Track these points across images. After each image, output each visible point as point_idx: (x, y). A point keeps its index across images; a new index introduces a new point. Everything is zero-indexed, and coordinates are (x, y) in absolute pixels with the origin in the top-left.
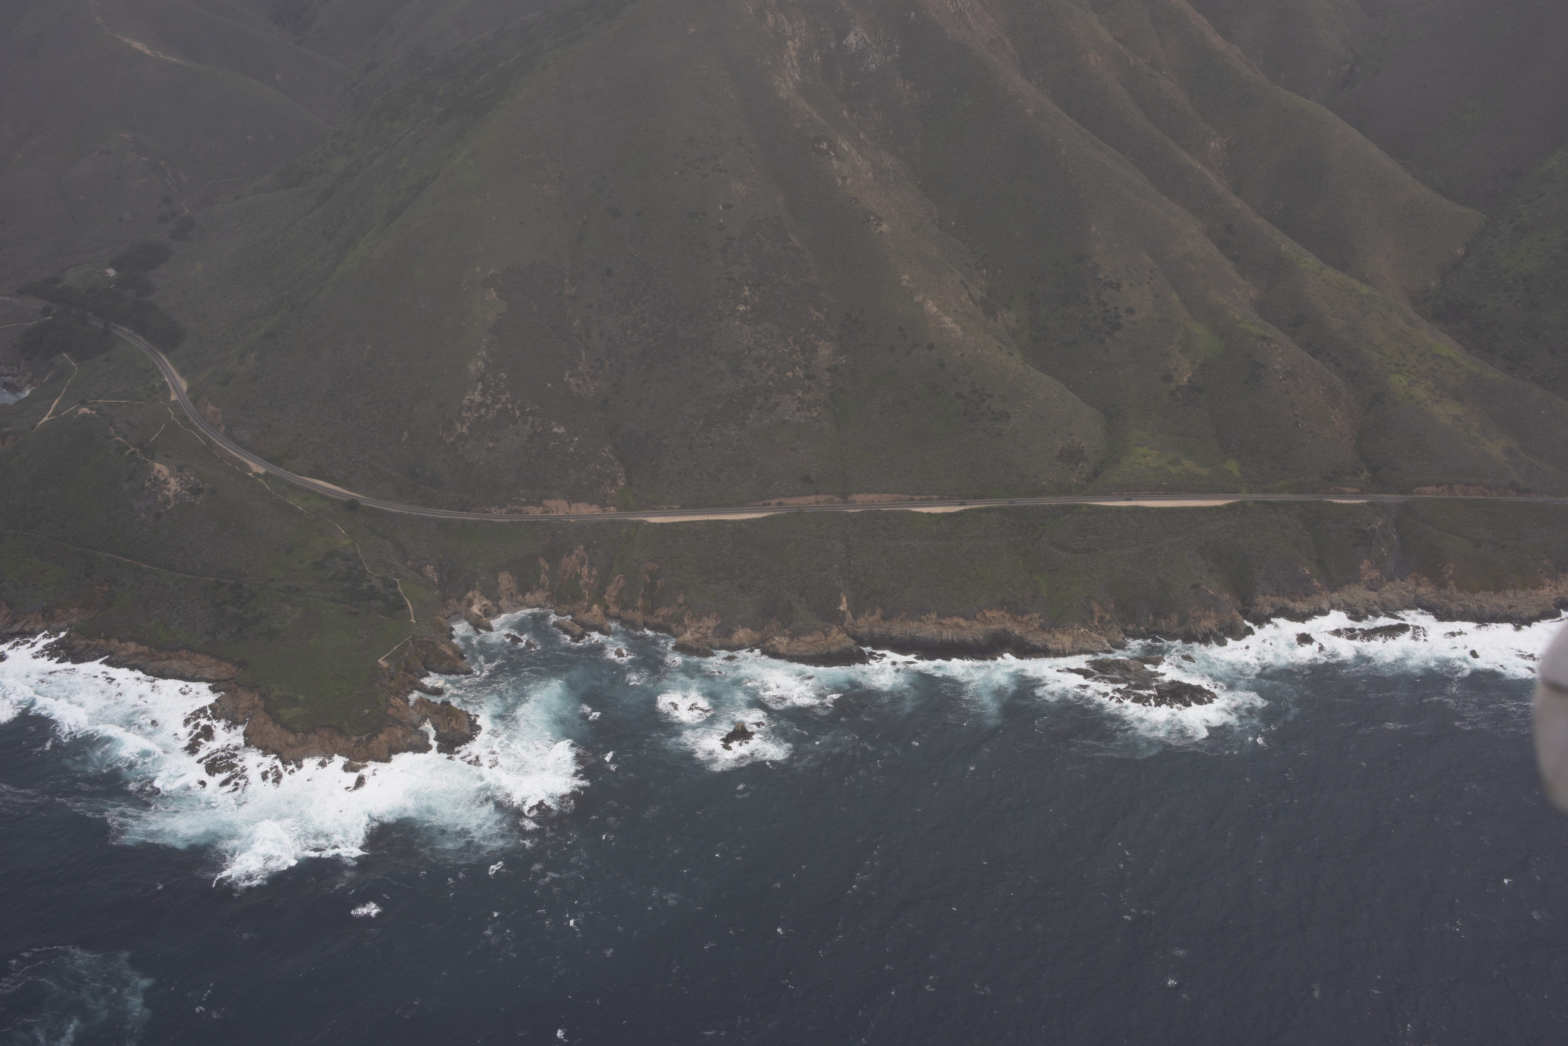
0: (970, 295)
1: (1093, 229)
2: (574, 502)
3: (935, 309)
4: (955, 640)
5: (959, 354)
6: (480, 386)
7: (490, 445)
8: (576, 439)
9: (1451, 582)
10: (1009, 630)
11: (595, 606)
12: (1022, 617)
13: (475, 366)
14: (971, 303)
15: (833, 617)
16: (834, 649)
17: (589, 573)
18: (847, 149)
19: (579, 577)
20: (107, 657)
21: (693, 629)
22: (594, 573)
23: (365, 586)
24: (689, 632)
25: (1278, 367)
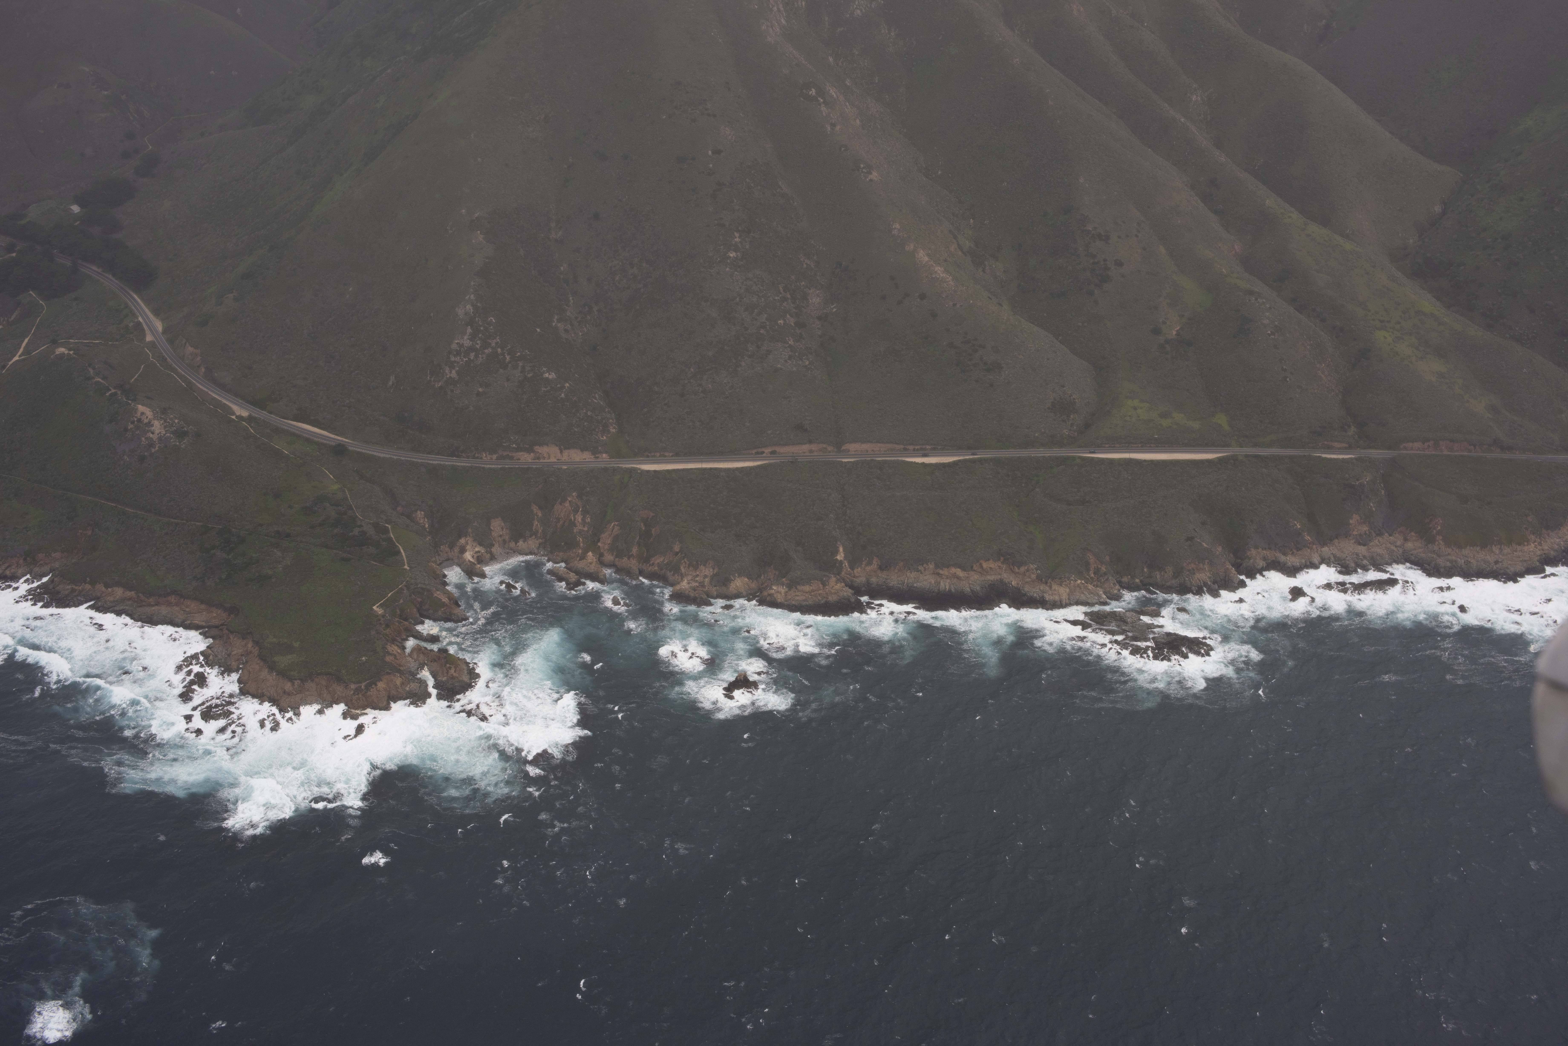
0: (958, 245)
1: (1082, 180)
2: (566, 448)
3: (926, 259)
4: (953, 590)
5: (951, 304)
6: (469, 330)
7: (480, 390)
8: (567, 385)
9: (1439, 538)
10: (1006, 581)
11: (590, 554)
12: (1019, 568)
13: (463, 310)
14: (960, 253)
15: (831, 567)
16: (833, 598)
17: (583, 520)
18: (835, 96)
19: (573, 524)
20: (92, 603)
21: (690, 577)
22: (588, 520)
23: (356, 532)
24: (686, 581)
25: (1266, 321)
